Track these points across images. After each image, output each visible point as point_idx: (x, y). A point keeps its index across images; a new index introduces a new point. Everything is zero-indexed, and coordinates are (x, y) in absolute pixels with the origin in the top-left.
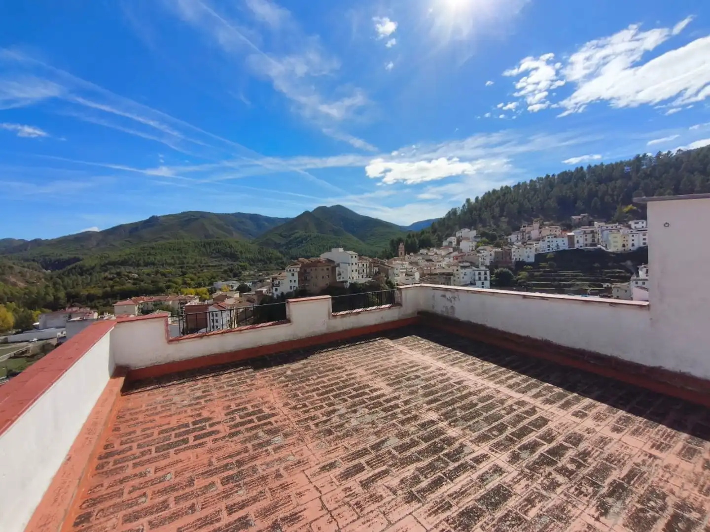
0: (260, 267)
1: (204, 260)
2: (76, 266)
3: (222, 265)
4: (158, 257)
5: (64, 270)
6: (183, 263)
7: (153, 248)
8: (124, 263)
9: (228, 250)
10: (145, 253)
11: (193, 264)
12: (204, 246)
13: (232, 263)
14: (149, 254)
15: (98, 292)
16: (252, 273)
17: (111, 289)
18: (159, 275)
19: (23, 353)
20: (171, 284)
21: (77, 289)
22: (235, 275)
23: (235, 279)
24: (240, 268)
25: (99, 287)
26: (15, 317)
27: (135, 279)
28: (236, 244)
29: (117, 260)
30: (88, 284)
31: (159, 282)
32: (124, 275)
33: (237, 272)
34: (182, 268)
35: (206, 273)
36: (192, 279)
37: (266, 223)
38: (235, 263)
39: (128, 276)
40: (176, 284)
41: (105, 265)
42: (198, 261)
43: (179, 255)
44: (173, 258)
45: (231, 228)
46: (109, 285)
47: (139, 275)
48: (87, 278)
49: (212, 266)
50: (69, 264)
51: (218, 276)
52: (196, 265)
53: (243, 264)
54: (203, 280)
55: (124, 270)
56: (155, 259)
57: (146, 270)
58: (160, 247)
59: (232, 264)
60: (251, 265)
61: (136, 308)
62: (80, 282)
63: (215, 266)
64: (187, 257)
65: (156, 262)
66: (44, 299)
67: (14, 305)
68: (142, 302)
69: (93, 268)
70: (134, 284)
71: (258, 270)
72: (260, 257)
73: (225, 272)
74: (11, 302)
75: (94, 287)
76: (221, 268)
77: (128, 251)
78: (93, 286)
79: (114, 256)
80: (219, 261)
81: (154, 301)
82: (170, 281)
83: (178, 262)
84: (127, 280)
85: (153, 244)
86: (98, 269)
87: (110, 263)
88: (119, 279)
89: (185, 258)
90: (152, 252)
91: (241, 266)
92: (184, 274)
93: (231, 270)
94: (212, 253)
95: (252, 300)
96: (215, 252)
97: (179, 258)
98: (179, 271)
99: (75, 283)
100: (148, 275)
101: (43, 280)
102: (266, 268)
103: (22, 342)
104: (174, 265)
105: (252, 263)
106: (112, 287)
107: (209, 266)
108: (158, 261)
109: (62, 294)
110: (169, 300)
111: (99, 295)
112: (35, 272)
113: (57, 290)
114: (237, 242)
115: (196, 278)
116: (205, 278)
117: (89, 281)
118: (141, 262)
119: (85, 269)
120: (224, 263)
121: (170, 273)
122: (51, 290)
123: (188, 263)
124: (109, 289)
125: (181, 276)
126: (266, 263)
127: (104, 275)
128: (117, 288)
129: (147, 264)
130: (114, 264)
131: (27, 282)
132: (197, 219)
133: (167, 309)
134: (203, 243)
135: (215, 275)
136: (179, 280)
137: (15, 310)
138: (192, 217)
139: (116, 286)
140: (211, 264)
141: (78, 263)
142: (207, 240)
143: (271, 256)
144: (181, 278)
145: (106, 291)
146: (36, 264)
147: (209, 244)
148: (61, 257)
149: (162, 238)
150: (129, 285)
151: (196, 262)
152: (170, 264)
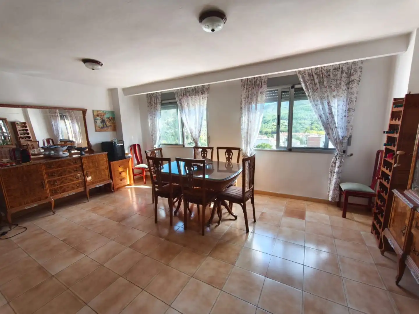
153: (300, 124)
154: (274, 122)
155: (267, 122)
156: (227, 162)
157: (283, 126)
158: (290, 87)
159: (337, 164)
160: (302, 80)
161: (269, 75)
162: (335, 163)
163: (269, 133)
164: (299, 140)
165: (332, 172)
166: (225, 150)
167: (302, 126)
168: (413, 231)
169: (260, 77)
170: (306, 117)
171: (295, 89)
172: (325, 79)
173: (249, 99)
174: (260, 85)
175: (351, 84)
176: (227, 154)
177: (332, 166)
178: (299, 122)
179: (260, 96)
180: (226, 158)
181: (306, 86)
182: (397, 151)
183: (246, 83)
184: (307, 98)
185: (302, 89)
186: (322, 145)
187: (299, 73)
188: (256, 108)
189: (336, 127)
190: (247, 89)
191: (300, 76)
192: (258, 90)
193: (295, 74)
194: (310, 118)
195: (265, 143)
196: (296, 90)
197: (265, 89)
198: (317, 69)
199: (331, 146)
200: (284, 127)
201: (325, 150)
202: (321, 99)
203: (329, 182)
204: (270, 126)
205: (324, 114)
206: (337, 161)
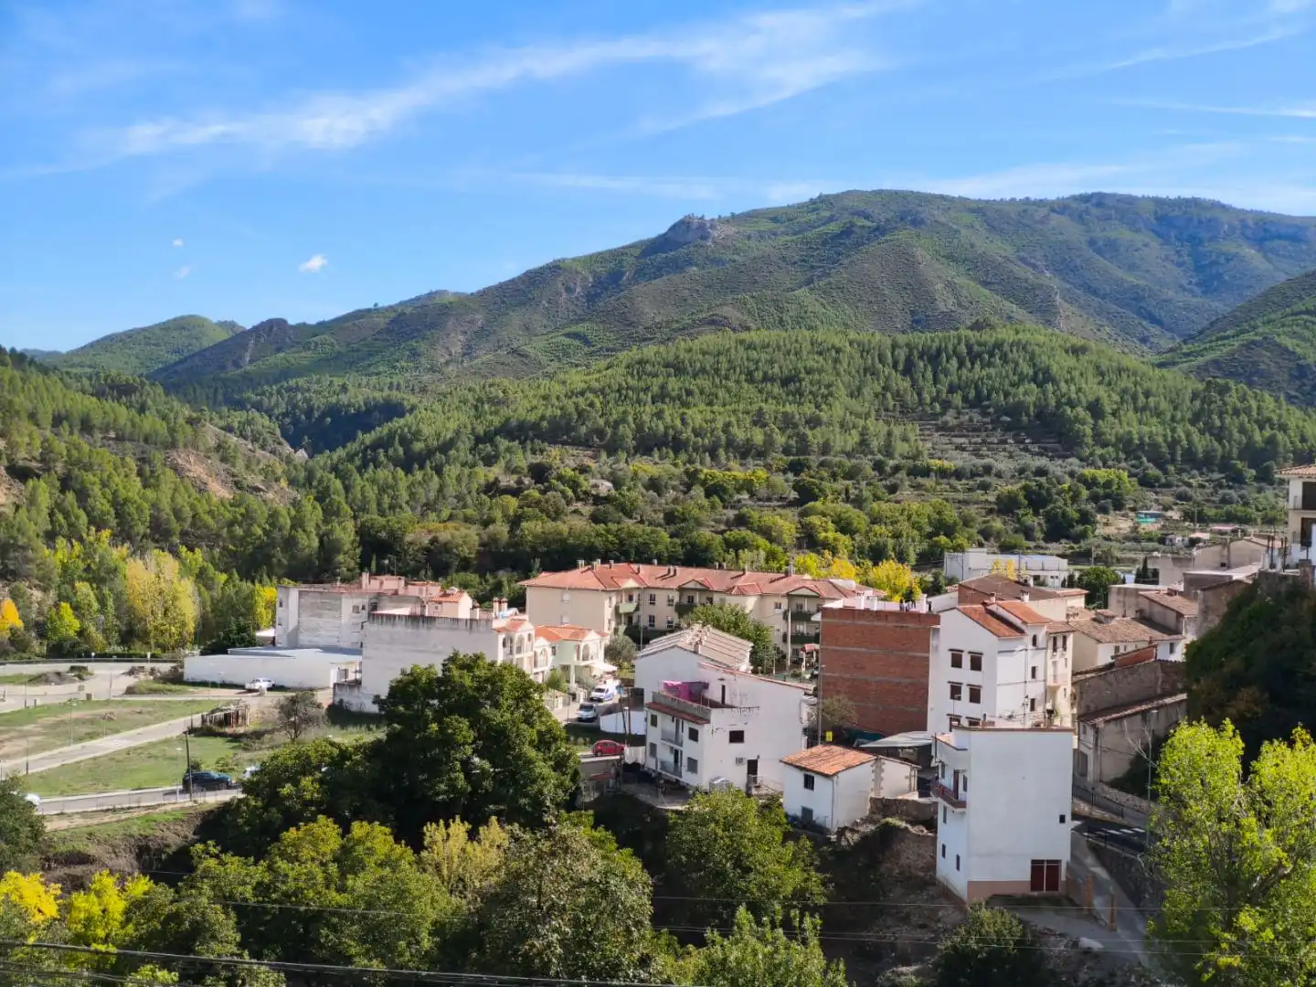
0: (1198, 496)
1: (905, 439)
2: (391, 435)
3: (988, 470)
4: (696, 415)
5: (353, 447)
6: (804, 448)
7: (678, 368)
8: (559, 432)
9: (1028, 394)
10: (646, 390)
11: (849, 455)
12: (908, 370)
13: (1042, 462)
14: (662, 396)
15: (466, 538)
16: (1150, 526)
17: (511, 531)
18: (698, 491)
19: (227, 720)
20: (744, 532)
21: (393, 520)
22: (1058, 530)
23: (1055, 547)
24: (1085, 493)
25: (467, 520)
26: (203, 604)
27: (598, 500)
28: (1070, 361)
29: (532, 417)
30: (429, 506)
31: (699, 523)
32: (560, 478)
33: (1072, 512)
34: (796, 468)
35: (915, 503)
36: (844, 527)
37: (1249, 252)
38: (1056, 467)
39: (574, 485)
40: (771, 540)
41: (488, 438)
42: (875, 444)
43: (789, 408)
44: (759, 420)
45: (1050, 279)
46: (505, 516)
47: (617, 484)
48: (425, 481)
49: (943, 473)
50: (368, 428)
51: (967, 522)
52: (866, 464)
53: (1102, 474)
54: (897, 536)
55: (562, 459)
56: (683, 421)
57: (647, 467)
58: (709, 360)
59: (1041, 472)
60: (1146, 482)
61: (608, 612)
62: (405, 496)
63: (958, 474)
64: (824, 416)
65: (687, 434)
66: (290, 543)
67: (199, 556)
68: (631, 583)
69: (446, 447)
70: (595, 519)
71: (1187, 516)
72: (1201, 443)
73: (1006, 506)
74: (191, 549)
75: (451, 518)
76: (985, 487)
77: (577, 379)
78: (445, 513)
79: (524, 403)
80: (976, 453)
81: (681, 589)
82: (741, 521)
83: (780, 439)
84: (568, 503)
85: (680, 348)
86: (463, 449)
87: (509, 431)
88: (543, 492)
89: (814, 422)
90: (674, 385)
91: (1090, 483)
92: (806, 494)
93: (1037, 500)
94: (946, 405)
95: (1171, 620)
96: (957, 399)
97: (787, 423)
98: (784, 483)
99: (386, 500)
100: (654, 485)
101: (284, 483)
102: (1237, 508)
103: (224, 685)
104: (761, 454)
105: (1153, 471)
106: (515, 522)
107: (926, 472)
108: (697, 433)
109: (346, 533)
110: (742, 593)
111: (465, 552)
112: (259, 453)
113: (330, 513)
114: (1076, 351)
115: (859, 518)
116: (904, 527)
117: (432, 495)
118: (627, 431)
119: (418, 446)
120: (1002, 464)
121: (747, 486)
122: (313, 513)
123: (825, 449)
124: (501, 529)
125: (791, 504)
126: (1237, 479)
127: (484, 474)
128: (532, 528)
129: (647, 444)
130: (521, 432)
131: (238, 485)
132: (879, 230)
133: (733, 625)
134: (902, 354)
135: (951, 514)
136: (786, 524)
137: (201, 577)
138: (861, 222)
139: (528, 518)
140: (935, 463)
141: (397, 423)
142: (922, 338)
143: (1271, 441)
144: (792, 513)
145: (494, 539)
146: (266, 421)
147: (934, 358)
148: (344, 398)
149: (716, 323)
150: (576, 523)
151: (864, 443)
152: (745, 452)
153: (714, 490)
154: (489, 461)
155: (430, 453)
157: (579, 505)
163: (465, 565)
164: (742, 636)
167: (731, 514)
170: (758, 437)
178: (706, 470)
194: (786, 451)
195: (478, 657)
200: (587, 509)
204: (459, 498)
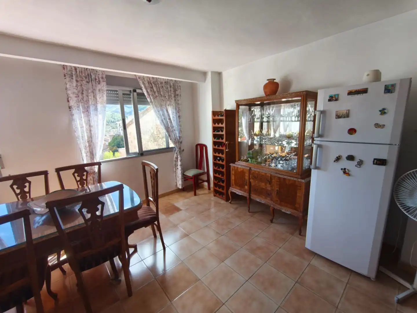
156: (80, 186)
158: (132, 90)
159: (178, 159)
160: (143, 86)
161: (106, 71)
162: (177, 158)
165: (176, 165)
166: (73, 170)
168: (251, 180)
169: (97, 71)
171: (137, 93)
172: (161, 90)
173: (84, 95)
174: (97, 80)
175: (177, 97)
176: (78, 176)
177: (175, 162)
179: (99, 94)
180: (77, 182)
181: (147, 92)
182: (226, 142)
183: (74, 73)
184: (149, 104)
185: (143, 94)
186: (164, 146)
187: (139, 78)
188: (96, 109)
189: (174, 130)
190: (77, 81)
191: (141, 82)
192: (96, 87)
193: (135, 78)
196: (139, 94)
197: (103, 86)
198: (153, 78)
199: (172, 145)
201: (168, 150)
202: (161, 106)
203: (175, 175)
205: (164, 119)
206: (178, 157)
